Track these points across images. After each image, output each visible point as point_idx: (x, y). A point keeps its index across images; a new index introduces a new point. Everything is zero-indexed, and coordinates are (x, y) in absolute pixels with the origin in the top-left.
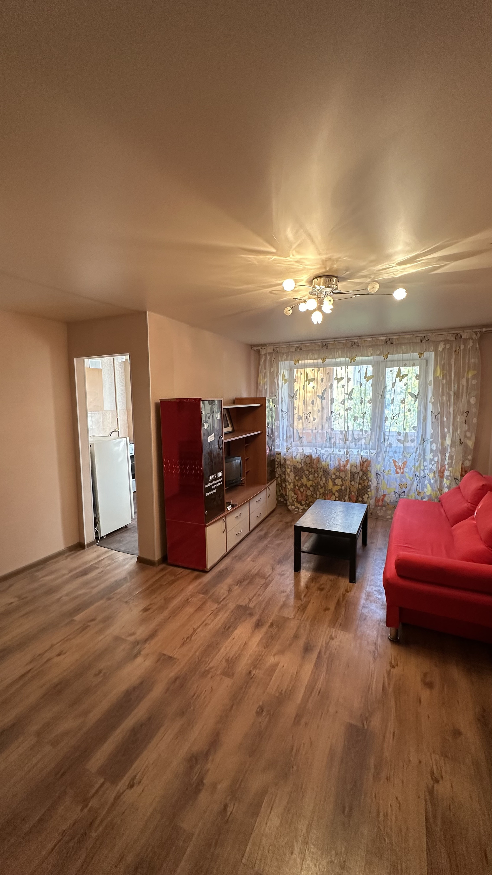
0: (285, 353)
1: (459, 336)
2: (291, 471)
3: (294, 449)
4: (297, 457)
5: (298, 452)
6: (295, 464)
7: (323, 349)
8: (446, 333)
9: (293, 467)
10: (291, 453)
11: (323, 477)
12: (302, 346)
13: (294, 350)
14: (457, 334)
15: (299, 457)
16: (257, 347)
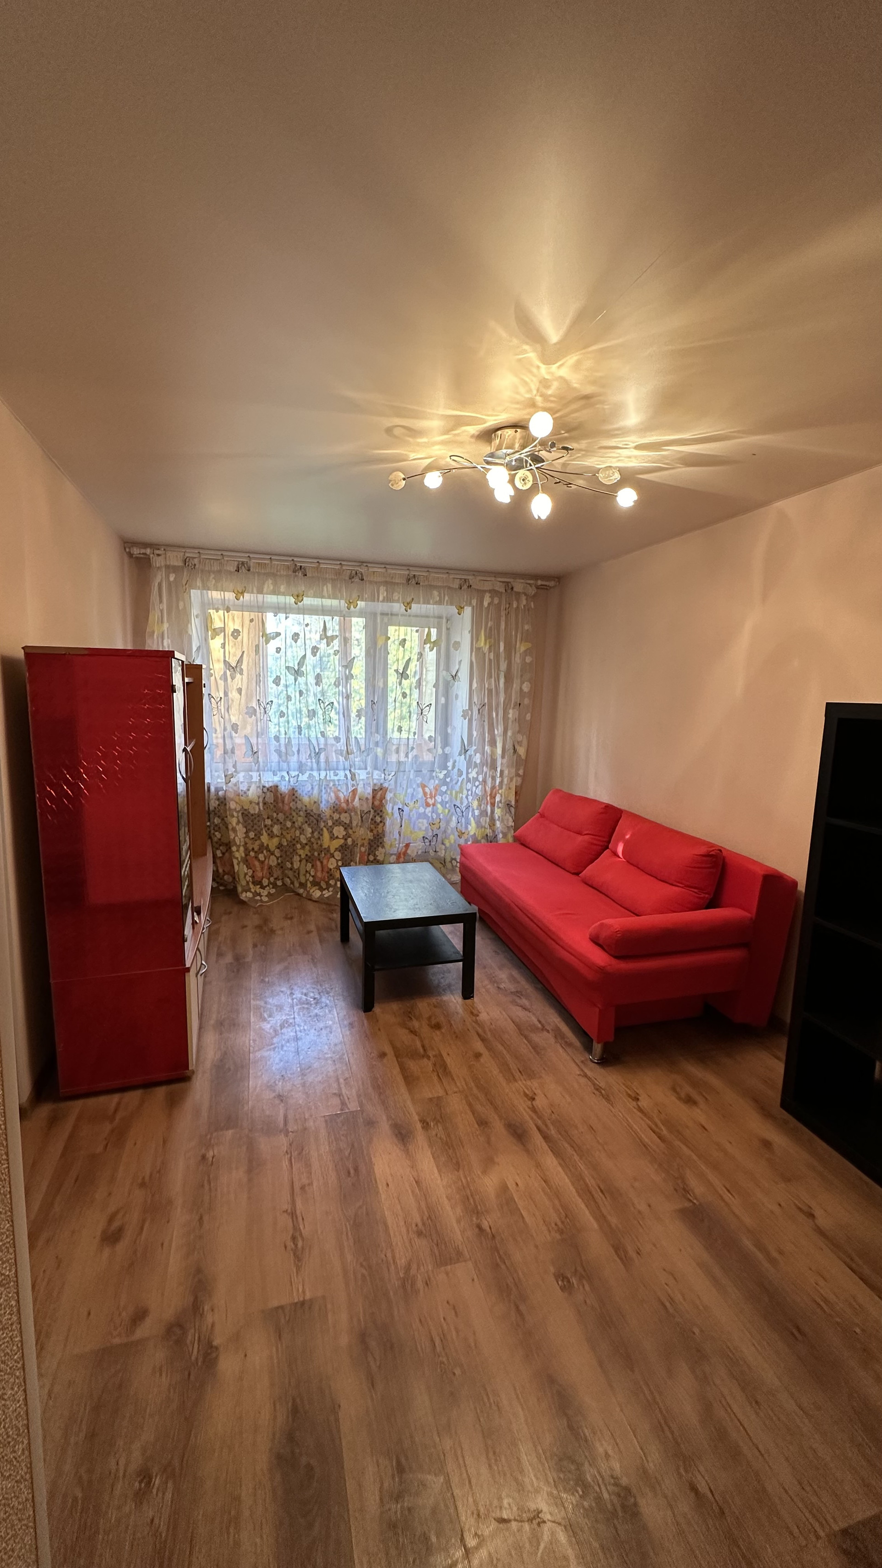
0: (214, 572)
1: (510, 587)
2: (238, 822)
3: (241, 776)
4: (250, 793)
5: (251, 782)
6: (245, 808)
7: (296, 576)
8: (493, 579)
9: (242, 814)
10: (235, 785)
11: (306, 826)
12: (252, 563)
13: (232, 568)
14: (508, 583)
15: (253, 793)
16: (140, 548)
